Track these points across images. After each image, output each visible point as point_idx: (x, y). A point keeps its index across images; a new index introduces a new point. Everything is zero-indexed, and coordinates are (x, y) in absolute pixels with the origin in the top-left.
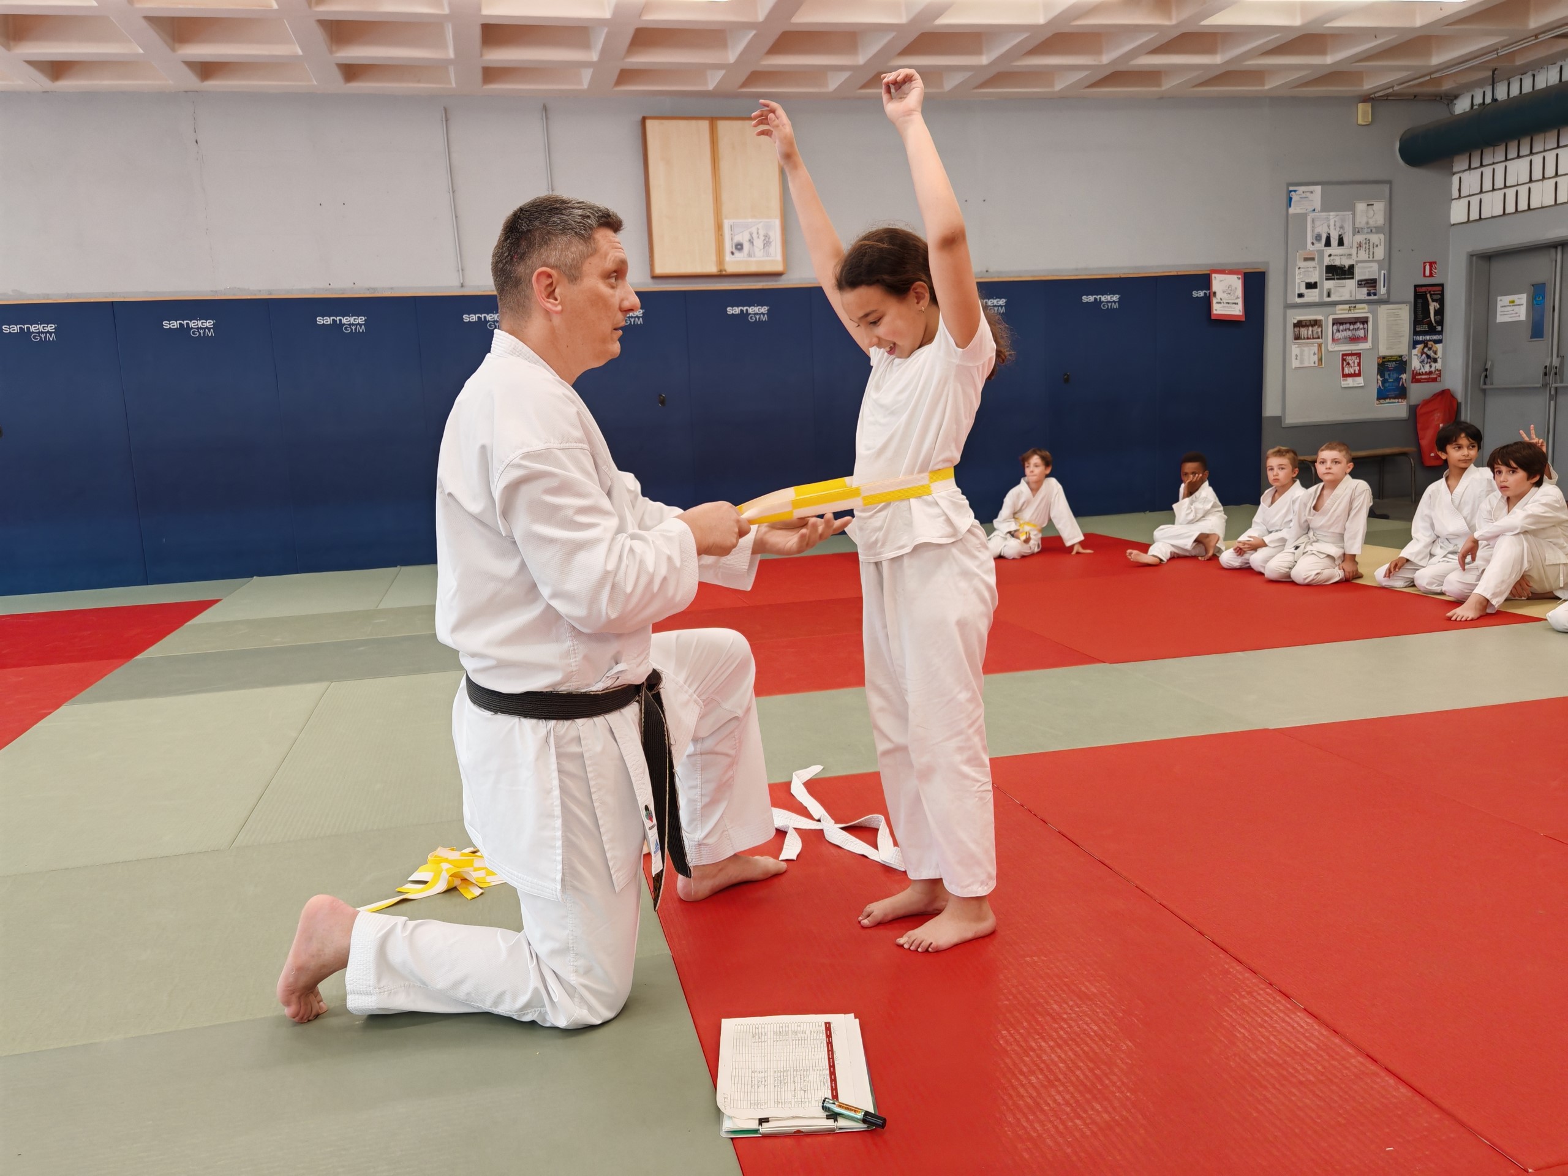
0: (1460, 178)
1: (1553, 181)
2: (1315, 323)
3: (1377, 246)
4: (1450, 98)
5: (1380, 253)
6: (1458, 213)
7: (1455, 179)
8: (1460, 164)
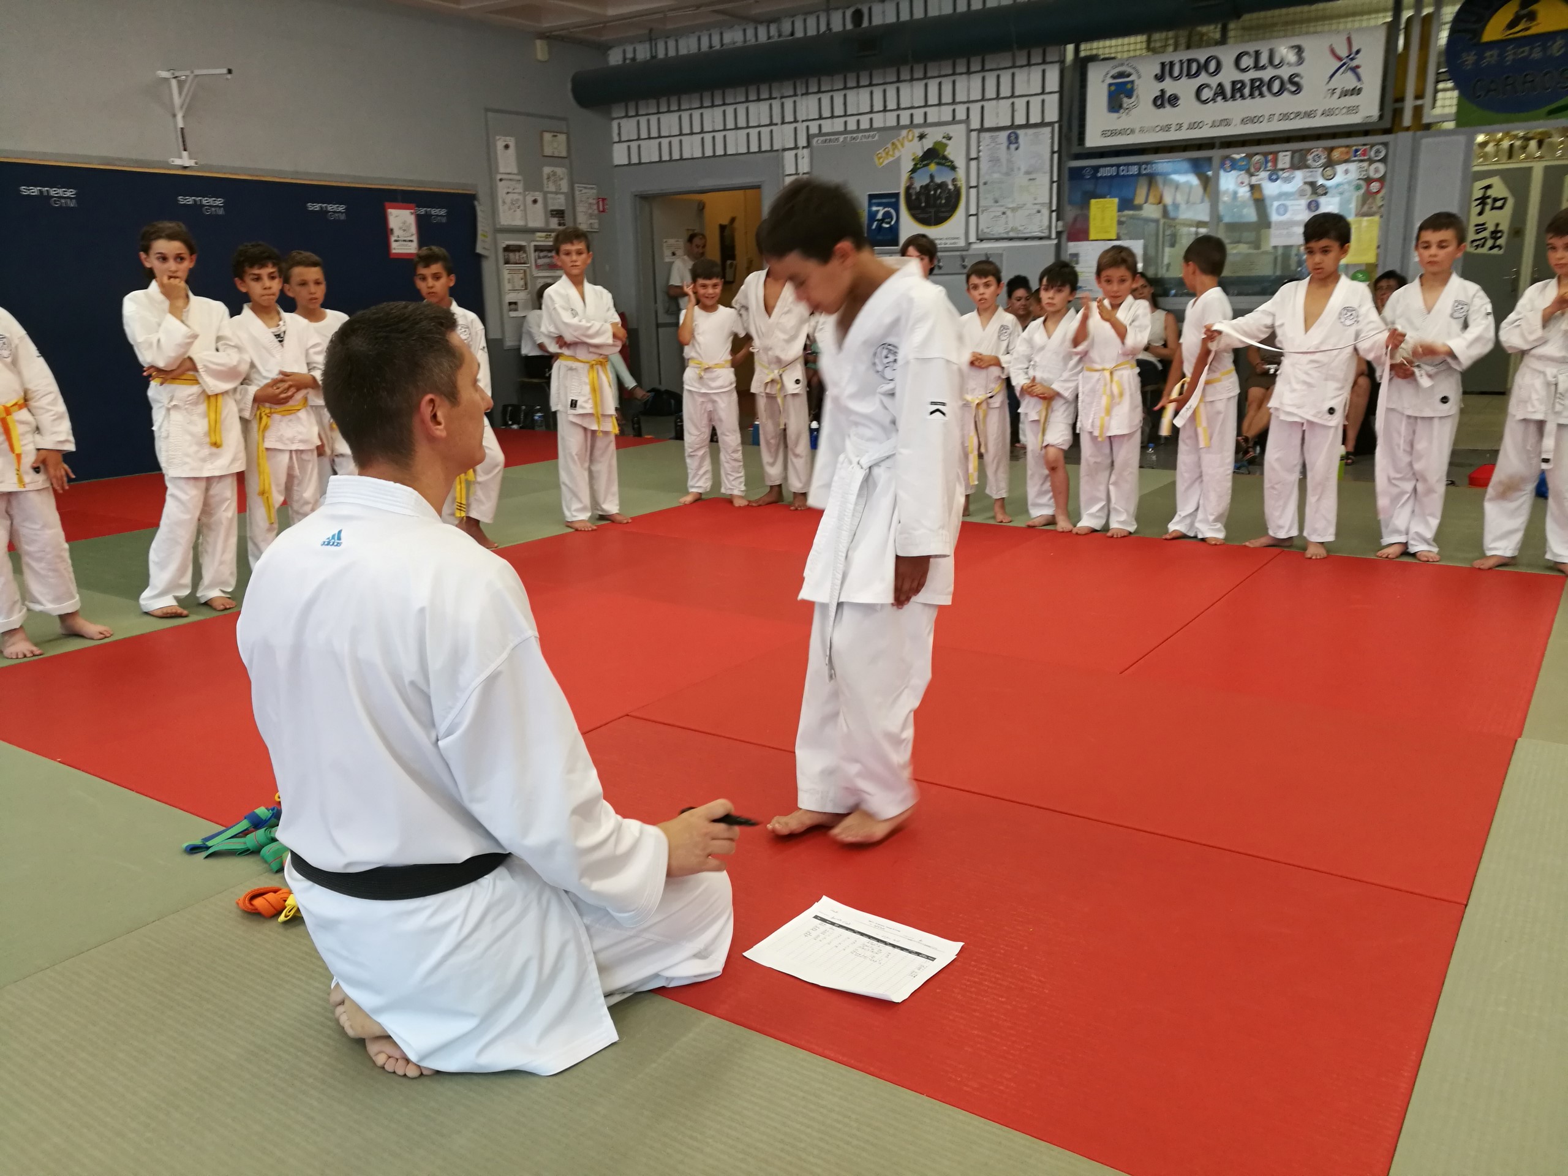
0: (619, 124)
1: (698, 137)
2: (520, 249)
3: (562, 179)
4: (604, 48)
5: (564, 186)
6: (619, 156)
7: (615, 124)
8: (618, 111)
